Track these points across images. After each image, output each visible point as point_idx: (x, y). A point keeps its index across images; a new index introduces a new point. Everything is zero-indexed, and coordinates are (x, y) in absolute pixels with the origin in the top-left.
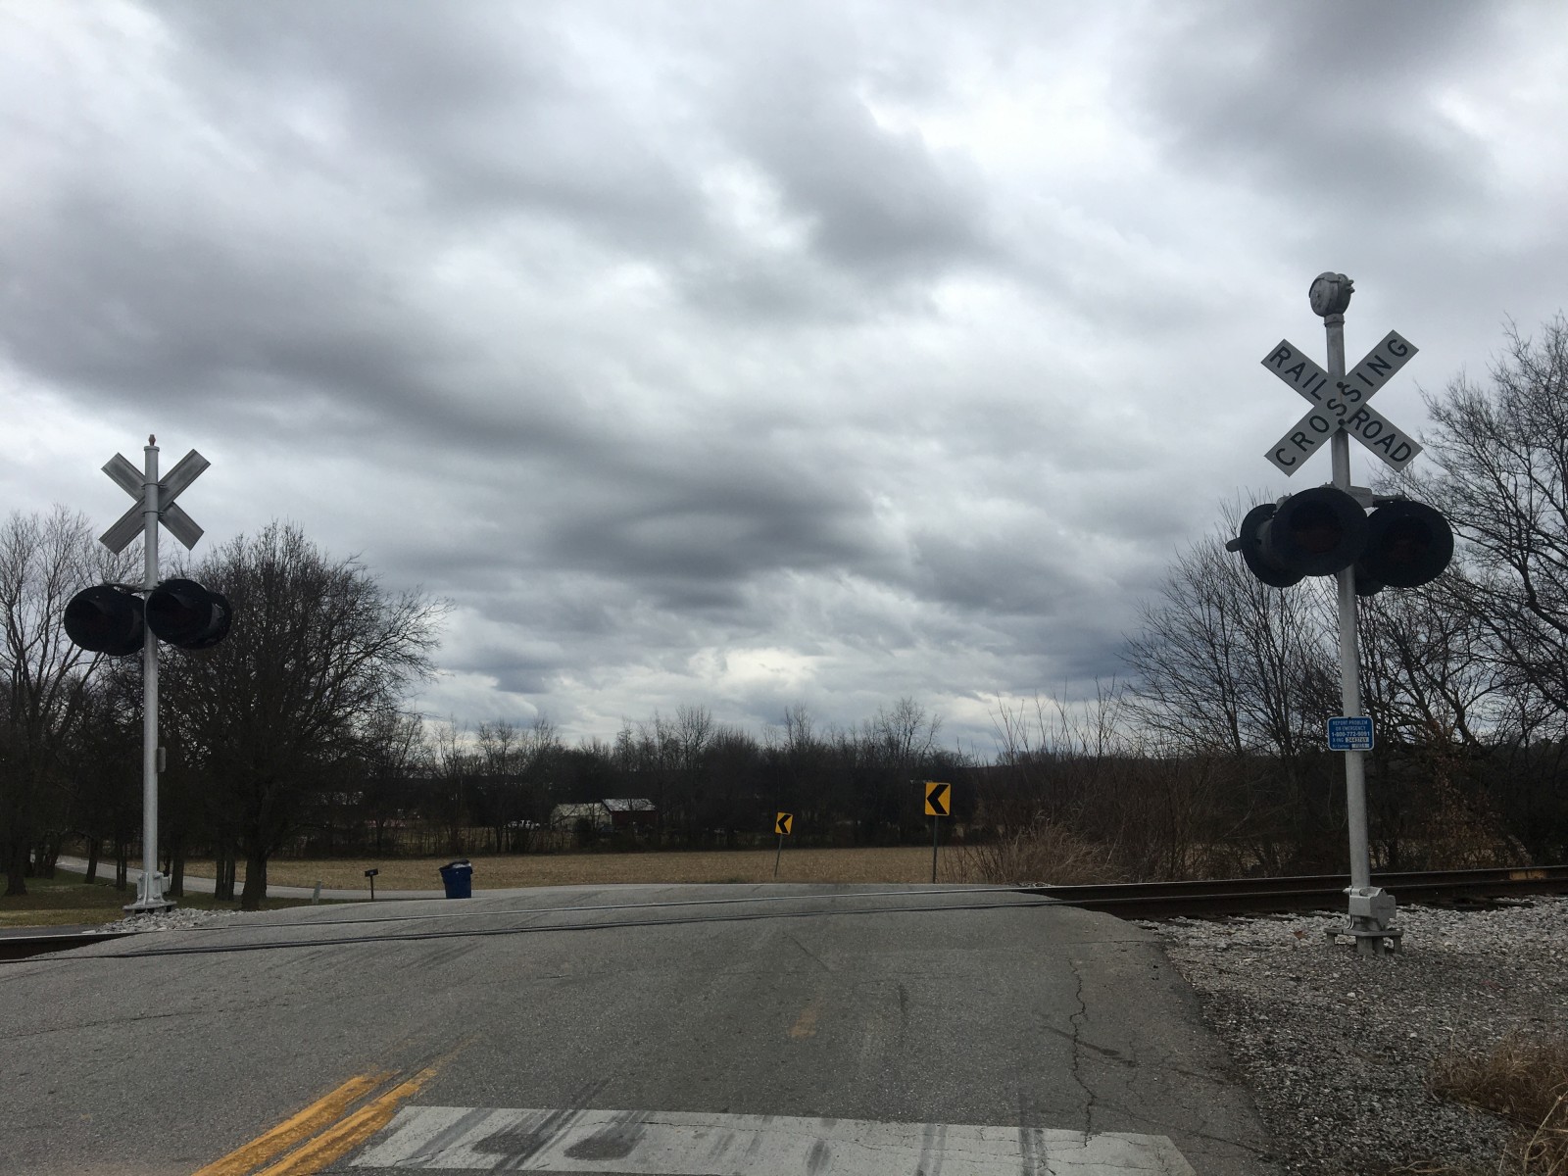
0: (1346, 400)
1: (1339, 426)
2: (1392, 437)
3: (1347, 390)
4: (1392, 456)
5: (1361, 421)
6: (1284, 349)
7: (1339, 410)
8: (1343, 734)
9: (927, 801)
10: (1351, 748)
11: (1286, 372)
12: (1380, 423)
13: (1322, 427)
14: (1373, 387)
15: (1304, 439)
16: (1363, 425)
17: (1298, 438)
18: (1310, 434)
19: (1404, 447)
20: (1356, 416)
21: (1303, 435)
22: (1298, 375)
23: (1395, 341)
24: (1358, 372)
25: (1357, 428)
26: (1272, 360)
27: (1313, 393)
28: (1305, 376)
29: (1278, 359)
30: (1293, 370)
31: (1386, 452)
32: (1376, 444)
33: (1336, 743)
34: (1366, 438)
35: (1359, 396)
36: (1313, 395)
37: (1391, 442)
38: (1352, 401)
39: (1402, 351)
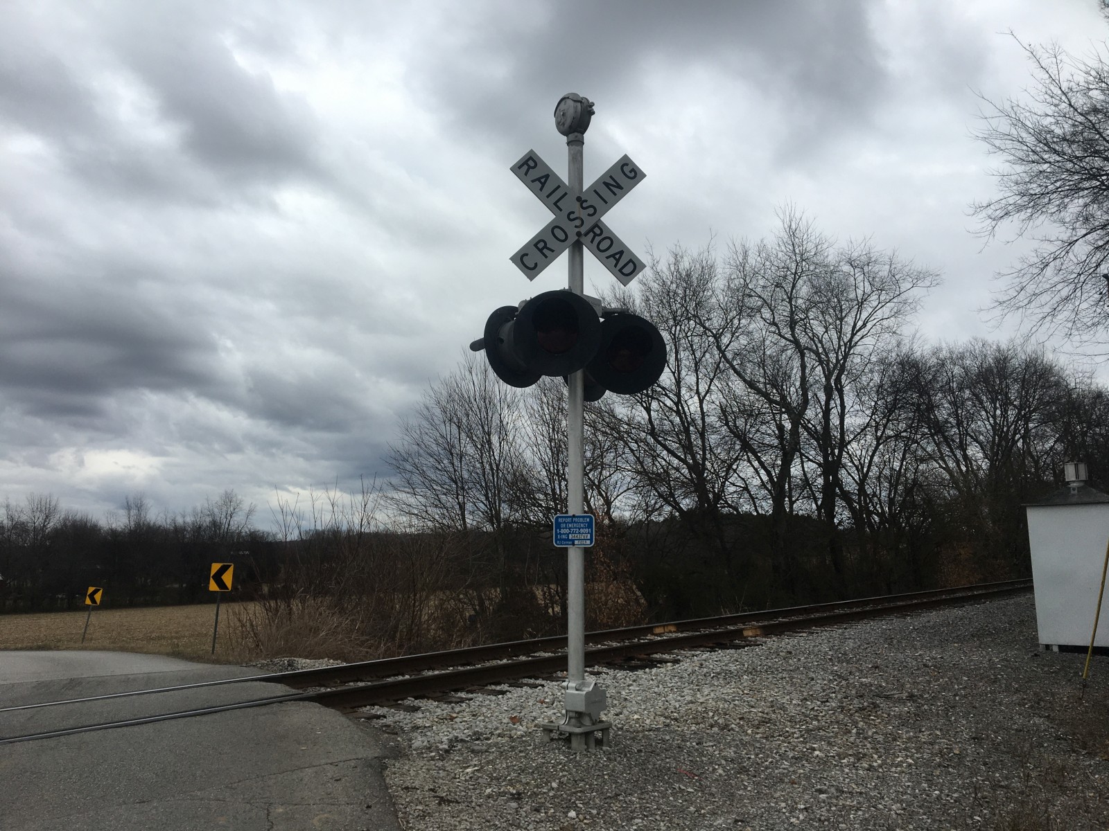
0: (583, 214)
1: (577, 238)
2: (621, 253)
3: (585, 205)
4: (620, 271)
5: (596, 235)
6: (531, 158)
7: (578, 222)
8: (567, 531)
9: (211, 578)
10: (574, 544)
11: (533, 181)
12: (612, 239)
13: (562, 236)
14: (608, 204)
15: (545, 247)
16: (598, 239)
17: (541, 245)
18: (552, 243)
19: (631, 264)
20: (591, 230)
21: (545, 243)
22: (543, 184)
23: (627, 165)
24: (594, 190)
25: (592, 242)
26: (520, 167)
27: (555, 204)
28: (549, 187)
29: (525, 167)
30: (539, 179)
31: (616, 266)
32: (607, 258)
33: (561, 540)
34: (599, 251)
35: (595, 212)
36: (555, 206)
37: (620, 257)
38: (589, 215)
39: (632, 175)
